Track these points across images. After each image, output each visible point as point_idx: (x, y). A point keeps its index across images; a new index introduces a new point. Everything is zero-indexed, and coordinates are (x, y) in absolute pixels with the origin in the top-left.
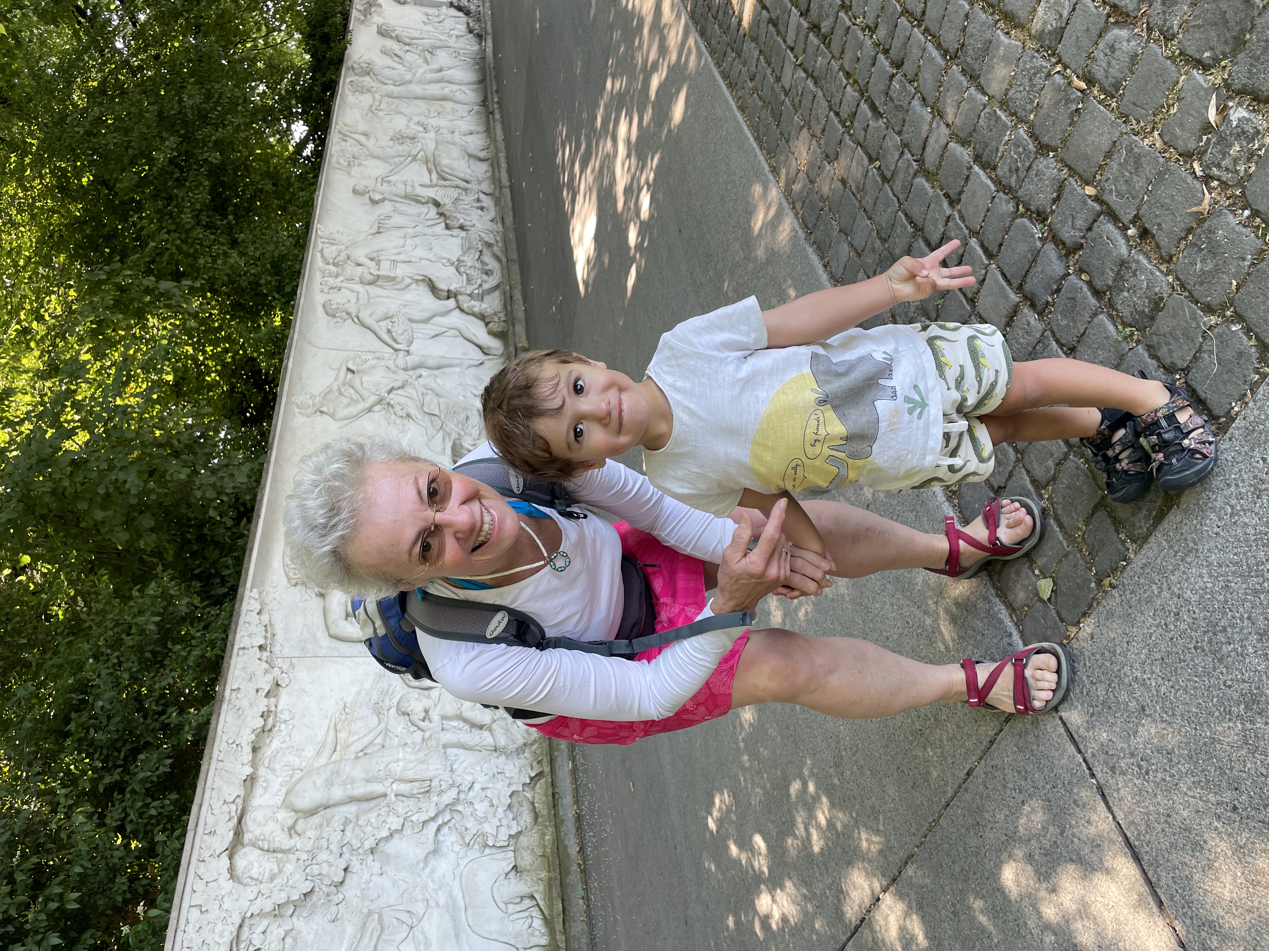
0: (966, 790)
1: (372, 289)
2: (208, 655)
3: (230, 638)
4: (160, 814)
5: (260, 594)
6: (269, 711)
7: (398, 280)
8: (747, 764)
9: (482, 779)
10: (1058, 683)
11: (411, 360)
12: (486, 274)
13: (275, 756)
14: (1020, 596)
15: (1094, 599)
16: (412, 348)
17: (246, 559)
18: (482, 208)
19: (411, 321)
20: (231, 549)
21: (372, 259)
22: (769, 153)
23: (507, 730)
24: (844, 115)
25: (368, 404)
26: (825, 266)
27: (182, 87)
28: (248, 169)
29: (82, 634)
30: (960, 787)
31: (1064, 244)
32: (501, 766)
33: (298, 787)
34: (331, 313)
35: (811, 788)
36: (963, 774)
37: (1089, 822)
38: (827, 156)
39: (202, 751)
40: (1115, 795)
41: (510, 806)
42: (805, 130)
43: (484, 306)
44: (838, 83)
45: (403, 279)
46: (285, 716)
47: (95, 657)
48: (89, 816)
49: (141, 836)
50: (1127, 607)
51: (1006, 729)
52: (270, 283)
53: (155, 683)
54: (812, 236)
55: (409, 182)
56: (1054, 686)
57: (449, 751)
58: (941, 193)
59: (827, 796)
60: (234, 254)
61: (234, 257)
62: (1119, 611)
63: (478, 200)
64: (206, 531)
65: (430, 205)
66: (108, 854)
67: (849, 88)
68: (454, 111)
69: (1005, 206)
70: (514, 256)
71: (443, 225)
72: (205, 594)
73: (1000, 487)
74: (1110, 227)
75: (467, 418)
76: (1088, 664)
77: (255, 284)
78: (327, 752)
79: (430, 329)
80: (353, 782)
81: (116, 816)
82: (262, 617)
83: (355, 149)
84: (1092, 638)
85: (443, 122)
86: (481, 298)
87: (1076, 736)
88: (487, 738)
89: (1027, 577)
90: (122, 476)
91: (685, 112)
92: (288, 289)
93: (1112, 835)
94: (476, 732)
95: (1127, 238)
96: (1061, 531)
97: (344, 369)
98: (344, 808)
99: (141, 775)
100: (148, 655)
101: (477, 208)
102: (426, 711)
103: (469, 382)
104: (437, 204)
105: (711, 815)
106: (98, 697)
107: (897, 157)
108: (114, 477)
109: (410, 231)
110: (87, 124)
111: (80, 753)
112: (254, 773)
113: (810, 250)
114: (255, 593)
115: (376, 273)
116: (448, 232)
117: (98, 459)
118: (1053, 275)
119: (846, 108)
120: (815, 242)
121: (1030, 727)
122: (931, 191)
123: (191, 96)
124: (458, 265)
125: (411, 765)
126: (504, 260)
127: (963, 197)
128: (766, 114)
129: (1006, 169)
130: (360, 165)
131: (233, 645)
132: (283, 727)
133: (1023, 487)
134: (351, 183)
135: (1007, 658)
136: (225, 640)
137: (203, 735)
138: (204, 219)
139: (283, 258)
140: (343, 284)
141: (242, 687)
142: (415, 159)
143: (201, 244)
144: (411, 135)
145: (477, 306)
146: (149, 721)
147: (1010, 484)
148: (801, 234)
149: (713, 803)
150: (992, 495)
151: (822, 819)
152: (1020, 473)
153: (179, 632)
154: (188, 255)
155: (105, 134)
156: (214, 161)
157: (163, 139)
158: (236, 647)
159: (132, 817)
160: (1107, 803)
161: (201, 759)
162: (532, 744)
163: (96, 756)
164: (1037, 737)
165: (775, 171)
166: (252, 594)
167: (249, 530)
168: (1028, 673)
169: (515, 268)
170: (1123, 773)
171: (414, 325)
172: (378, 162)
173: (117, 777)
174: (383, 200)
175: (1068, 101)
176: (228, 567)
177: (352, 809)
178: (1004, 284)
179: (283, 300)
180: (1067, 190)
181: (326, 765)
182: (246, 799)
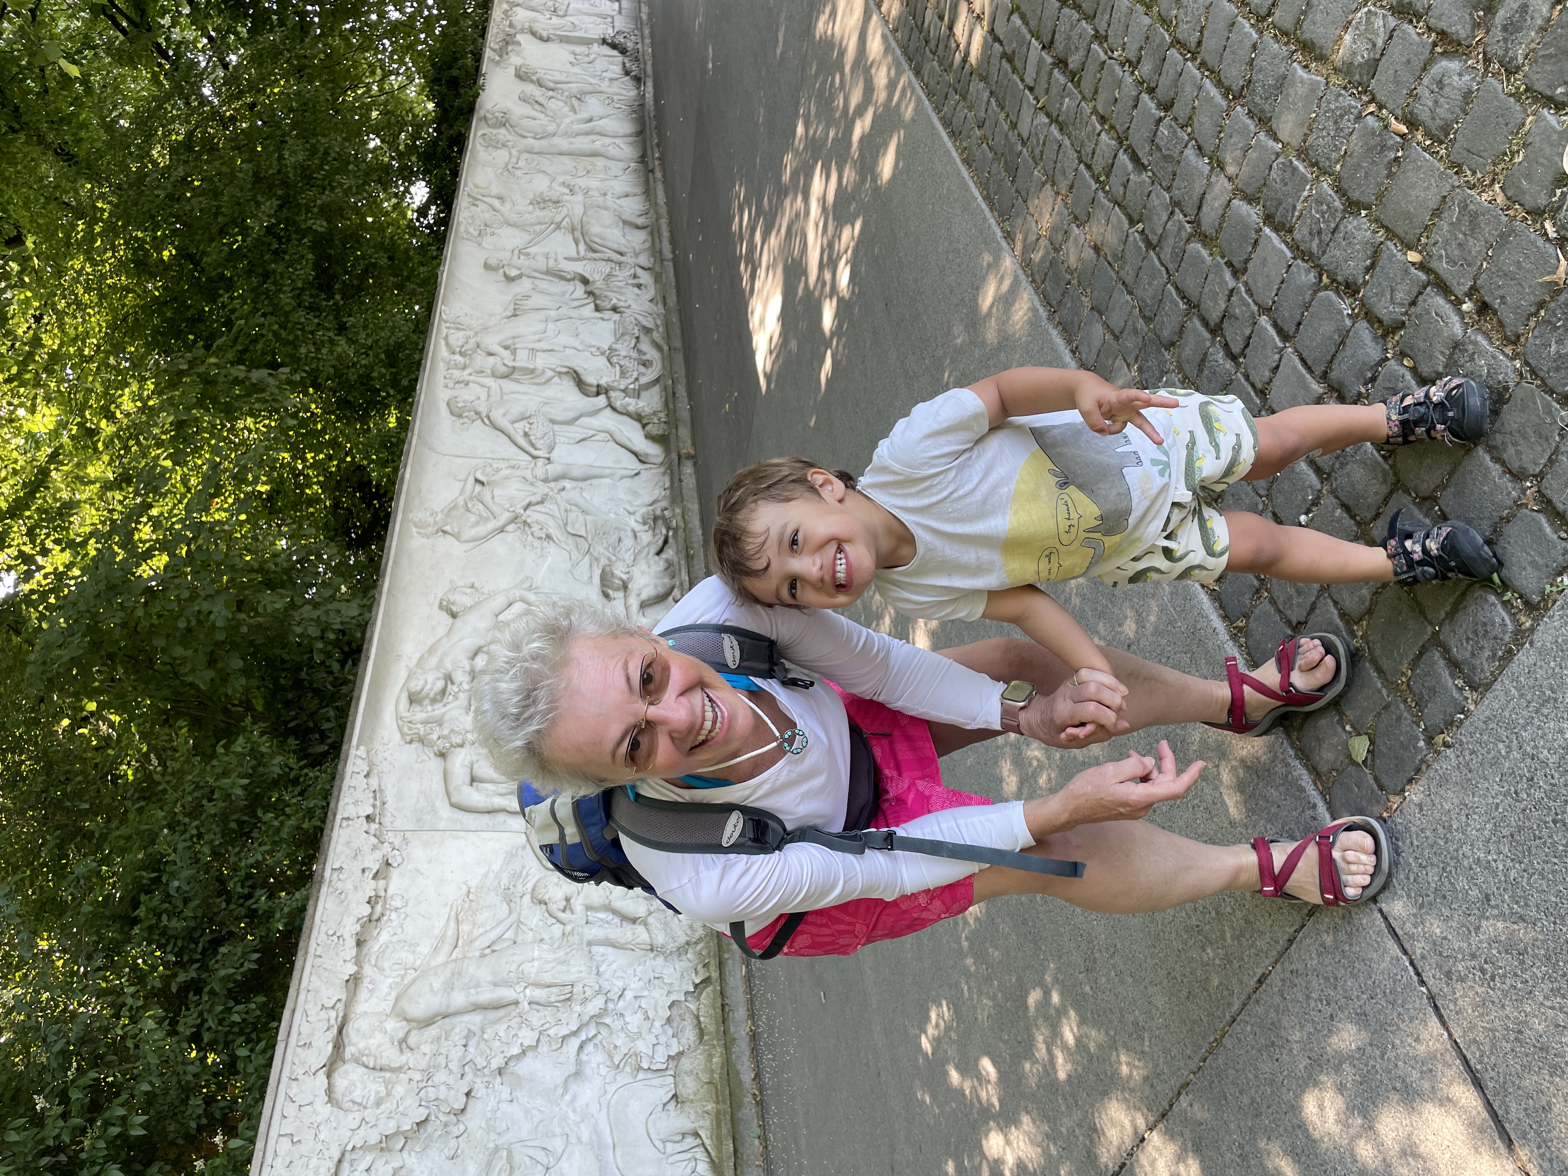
0: (1257, 1001)
1: (507, 385)
2: (305, 826)
3: (332, 805)
4: (244, 1020)
5: (368, 752)
6: (377, 897)
7: (538, 372)
8: (973, 969)
9: (635, 985)
10: (1377, 866)
11: (553, 469)
12: (644, 365)
13: (384, 952)
14: (1327, 756)
15: (1422, 761)
16: (554, 455)
17: (352, 709)
18: (639, 286)
19: (553, 422)
20: (334, 697)
21: (506, 348)
22: (1001, 215)
23: (666, 924)
24: (1097, 169)
25: (500, 523)
26: (1073, 352)
27: (283, 142)
28: (358, 241)
29: (154, 799)
30: (1249, 998)
31: (1380, 321)
32: (658, 970)
33: (412, 991)
34: (457, 413)
35: (1055, 998)
36: (1253, 983)
37: (1417, 1040)
38: (1076, 218)
39: (296, 945)
40: (1451, 1006)
41: (669, 1020)
42: (1048, 186)
43: (641, 404)
44: (1089, 128)
45: (543, 372)
46: (397, 903)
47: (170, 827)
48: (160, 1023)
49: (220, 1048)
50: (1465, 771)
51: (1309, 924)
52: (384, 376)
53: (240, 860)
54: (1057, 316)
55: (552, 255)
56: (1371, 870)
57: (596, 949)
58: (1222, 262)
59: (1076, 1010)
60: (342, 341)
61: (342, 345)
62: (1455, 776)
63: (635, 276)
64: (303, 675)
65: (577, 282)
66: (180, 1069)
67: (1103, 135)
68: (606, 169)
69: (1305, 276)
70: (678, 343)
71: (592, 306)
72: (302, 753)
73: (1299, 623)
74: (1440, 301)
75: (620, 540)
76: (1416, 843)
77: (366, 379)
78: (447, 948)
79: (575, 431)
80: (478, 985)
81: (190, 1021)
82: (371, 781)
83: (487, 215)
84: (1421, 810)
85: (593, 183)
86: (637, 394)
87: (1400, 932)
88: (641, 934)
89: (1336, 734)
90: (206, 606)
91: (896, 166)
92: (405, 382)
93: (1448, 1058)
94: (628, 926)
95: (1462, 315)
96: (1379, 677)
97: (471, 480)
98: (466, 1018)
99: (222, 973)
100: (233, 825)
101: (634, 285)
102: (568, 900)
103: (622, 496)
104: (585, 281)
105: (926, 1033)
106: (173, 875)
107: (1165, 217)
108: (197, 608)
109: (553, 313)
110: (169, 186)
111: (149, 944)
112: (357, 973)
113: (1054, 332)
114: (362, 752)
115: (511, 364)
116: (598, 315)
117: (178, 586)
118: (1367, 359)
119: (1100, 160)
120: (1060, 323)
121: (1339, 922)
122: (1209, 259)
123: (293, 153)
124: (610, 355)
125: (549, 966)
126: (666, 348)
127: (1250, 265)
128: (998, 168)
129: (1305, 231)
130: (492, 234)
131: (335, 814)
132: (394, 915)
133: (1330, 623)
134: (482, 256)
135: (1311, 835)
136: (325, 808)
137: (297, 924)
138: (307, 299)
139: (399, 346)
140: (472, 378)
141: (345, 866)
142: (558, 226)
143: (303, 330)
144: (555, 198)
145: (632, 404)
146: (232, 907)
147: (1312, 619)
148: (1043, 313)
149: (927, 1018)
150: (1289, 632)
151: (1069, 1037)
152: (1326, 604)
153: (270, 798)
154: (287, 343)
155: (190, 199)
156: (320, 229)
157: (258, 204)
158: (339, 817)
159: (211, 1023)
160: (1441, 1017)
161: (295, 954)
162: (696, 943)
163: (169, 949)
164: (1350, 934)
165: (1009, 236)
166: (359, 753)
167: (355, 675)
168: (1336, 854)
169: (679, 358)
170: (1462, 980)
171: (556, 427)
172: (514, 231)
173: (193, 974)
174: (520, 276)
175: (1384, 148)
176: (328, 720)
177: (476, 1019)
178: (1303, 371)
179: (399, 397)
180: (1384, 256)
181: (445, 964)
182: (349, 1004)
